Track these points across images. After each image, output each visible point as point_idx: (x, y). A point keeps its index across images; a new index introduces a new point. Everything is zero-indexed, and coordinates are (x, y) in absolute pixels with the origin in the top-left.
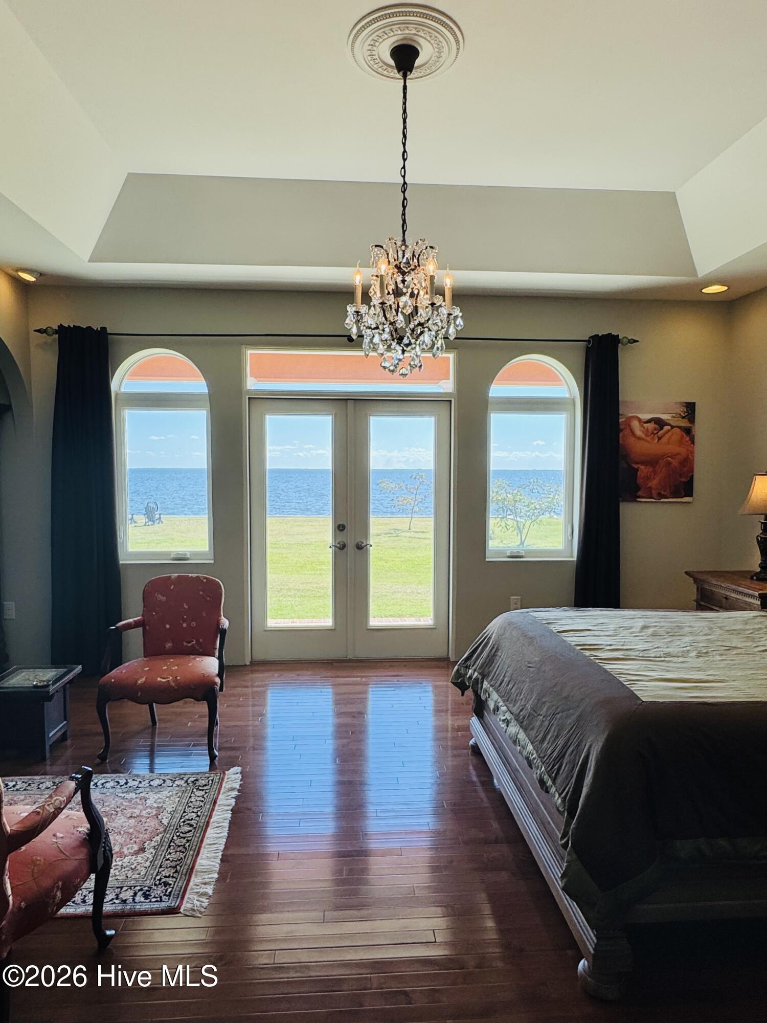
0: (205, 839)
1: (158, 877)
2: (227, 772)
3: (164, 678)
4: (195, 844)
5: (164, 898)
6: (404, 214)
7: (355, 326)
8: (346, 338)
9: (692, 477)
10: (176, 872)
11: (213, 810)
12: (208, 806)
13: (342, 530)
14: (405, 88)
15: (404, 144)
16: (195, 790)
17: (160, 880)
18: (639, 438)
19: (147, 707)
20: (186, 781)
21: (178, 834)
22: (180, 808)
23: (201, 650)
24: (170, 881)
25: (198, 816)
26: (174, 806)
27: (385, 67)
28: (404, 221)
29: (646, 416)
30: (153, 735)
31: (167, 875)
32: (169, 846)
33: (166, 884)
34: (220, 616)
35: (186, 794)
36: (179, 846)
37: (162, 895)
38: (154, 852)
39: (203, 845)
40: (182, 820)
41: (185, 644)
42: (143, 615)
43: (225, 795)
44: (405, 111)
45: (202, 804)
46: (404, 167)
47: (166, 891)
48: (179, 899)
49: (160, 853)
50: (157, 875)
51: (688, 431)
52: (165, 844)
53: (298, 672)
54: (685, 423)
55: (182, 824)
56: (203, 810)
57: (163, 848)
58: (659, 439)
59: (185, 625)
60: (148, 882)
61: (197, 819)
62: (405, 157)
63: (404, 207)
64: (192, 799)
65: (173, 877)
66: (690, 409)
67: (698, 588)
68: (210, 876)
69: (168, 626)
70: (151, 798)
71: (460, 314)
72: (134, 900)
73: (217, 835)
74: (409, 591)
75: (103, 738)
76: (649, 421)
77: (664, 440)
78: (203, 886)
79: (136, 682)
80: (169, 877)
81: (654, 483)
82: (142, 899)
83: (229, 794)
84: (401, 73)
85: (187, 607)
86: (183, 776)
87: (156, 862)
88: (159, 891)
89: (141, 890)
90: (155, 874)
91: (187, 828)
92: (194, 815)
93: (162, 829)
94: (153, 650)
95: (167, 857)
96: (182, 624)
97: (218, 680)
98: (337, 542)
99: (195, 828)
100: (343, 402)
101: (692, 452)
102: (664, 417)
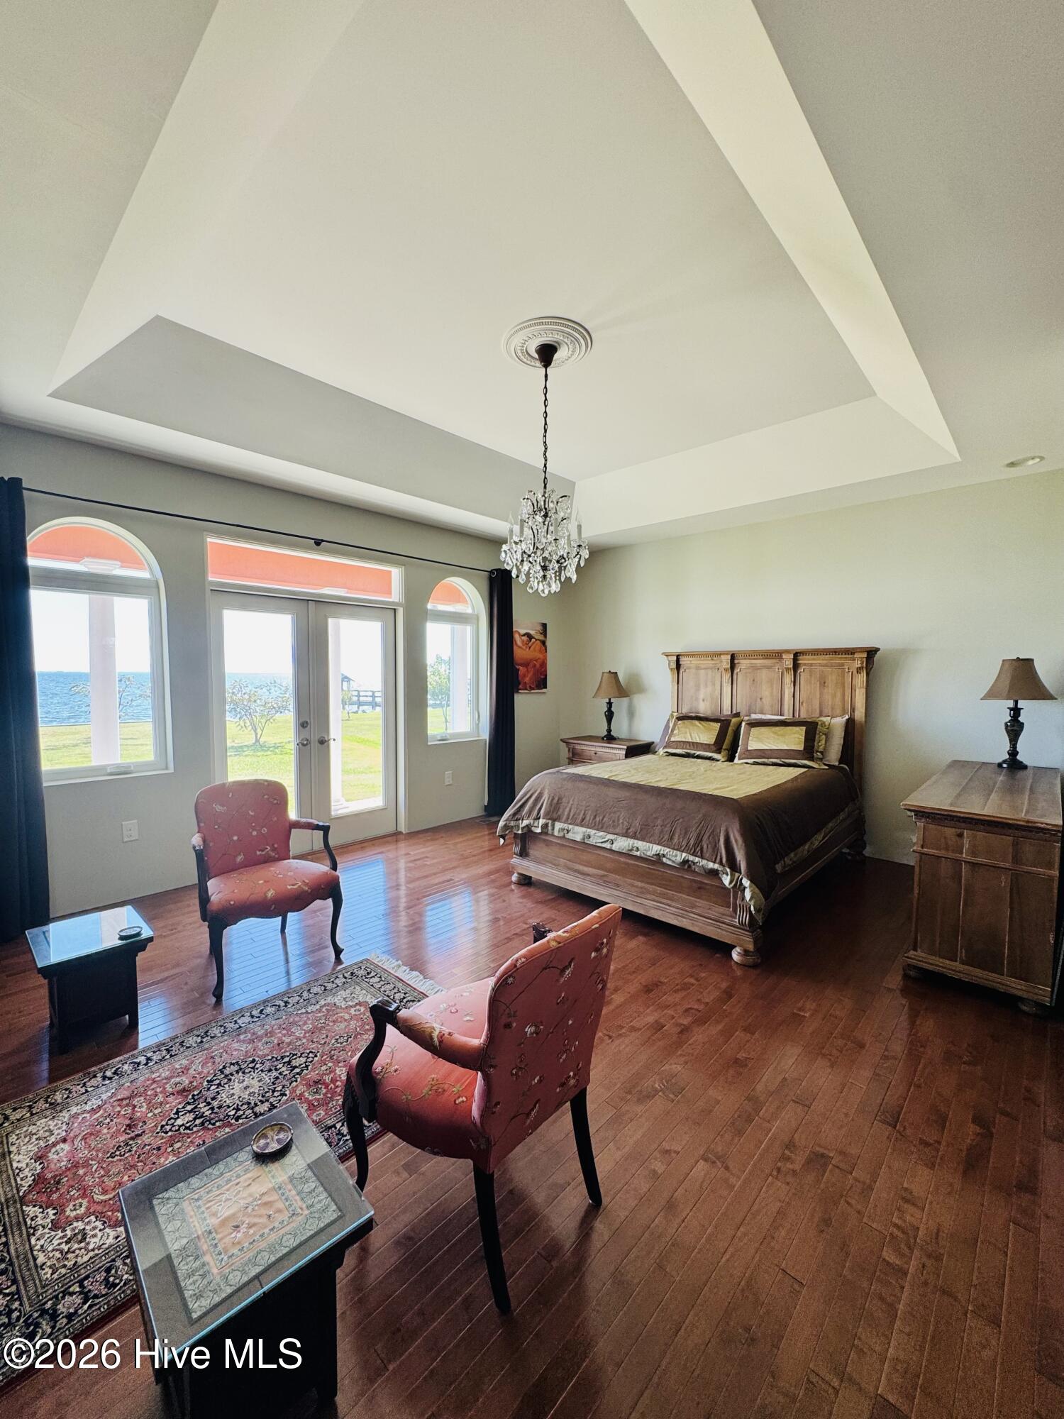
3: (293, 885)
8: (313, 541)
9: (546, 675)
13: (304, 727)
18: (519, 647)
20: (346, 978)
22: (378, 996)
27: (527, 357)
29: (523, 632)
35: (365, 985)
41: (258, 853)
51: (544, 643)
54: (541, 638)
58: (530, 648)
59: (255, 833)
64: (378, 986)
66: (544, 626)
67: (569, 750)
69: (235, 838)
70: (337, 1001)
76: (524, 635)
77: (532, 649)
79: (266, 897)
81: (527, 680)
84: (543, 365)
85: (253, 814)
94: (221, 867)
96: (252, 833)
98: (301, 739)
100: (304, 602)
101: (546, 659)
102: (532, 632)
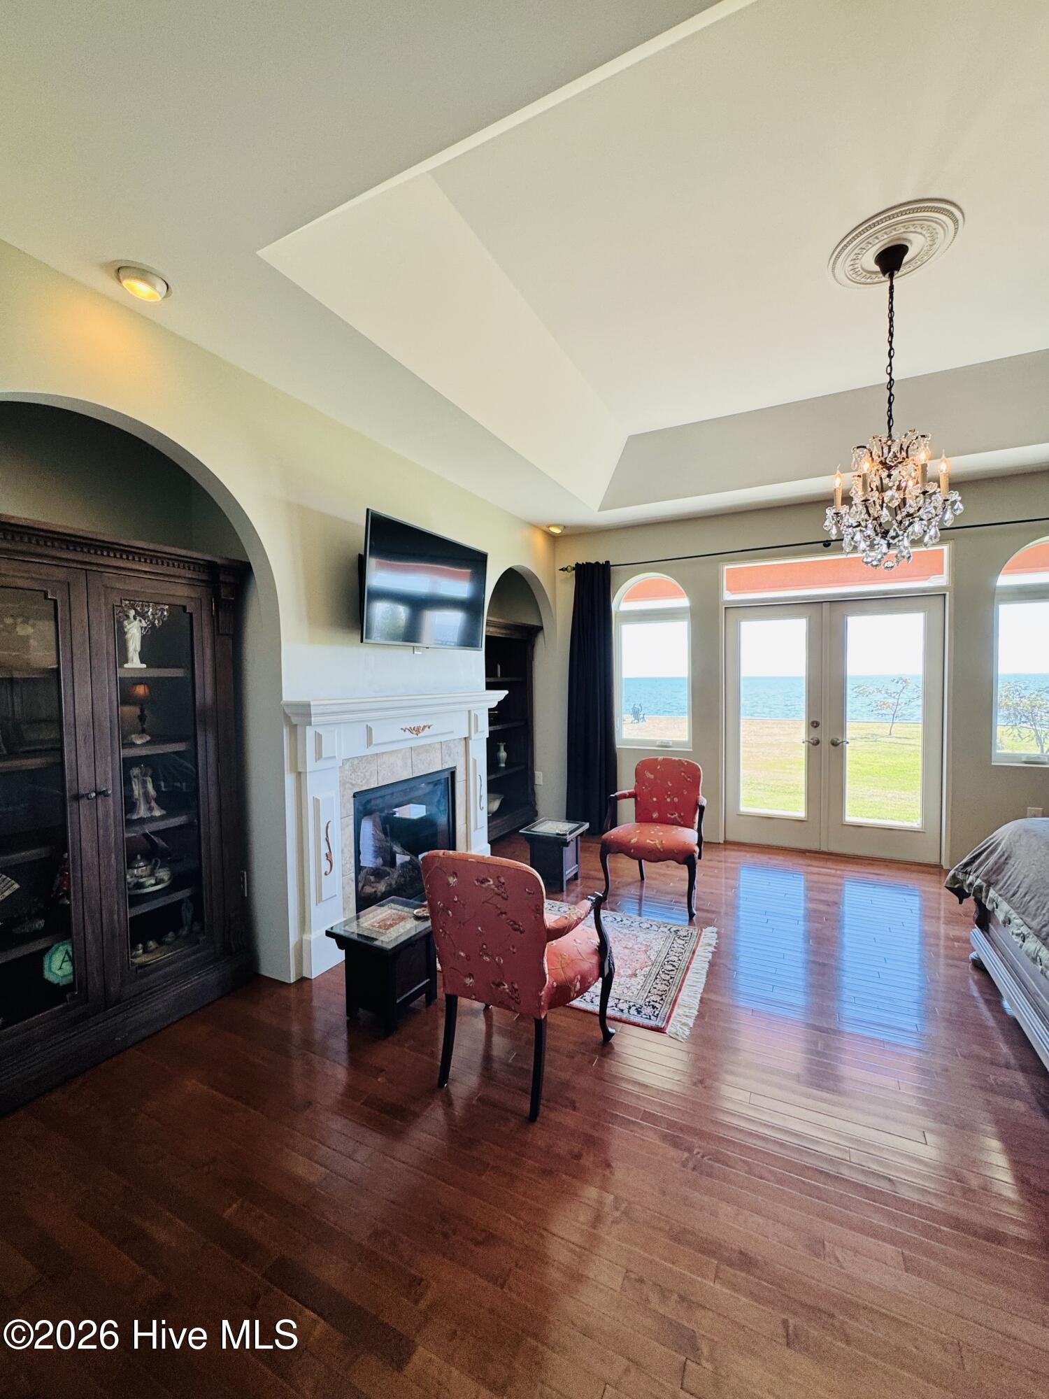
0: (686, 980)
1: (647, 1000)
2: (704, 930)
3: (652, 841)
4: (677, 981)
5: (652, 1017)
6: (890, 410)
7: (834, 527)
8: (822, 544)
10: (662, 999)
11: (692, 958)
12: (688, 954)
13: (816, 727)
14: (891, 288)
15: (890, 343)
16: (676, 938)
17: (649, 1002)
19: (637, 862)
20: (669, 930)
21: (663, 970)
22: (665, 950)
23: (682, 823)
24: (657, 1005)
25: (679, 960)
26: (660, 947)
27: (868, 275)
28: (890, 417)
30: (642, 887)
31: (655, 1000)
32: (656, 978)
33: (654, 1007)
34: (699, 795)
35: (669, 940)
36: (664, 980)
37: (651, 1014)
38: (644, 979)
39: (684, 985)
40: (666, 960)
41: (669, 816)
42: (635, 788)
43: (703, 948)
44: (891, 310)
45: (683, 951)
46: (890, 365)
47: (654, 1012)
48: (665, 1021)
49: (649, 981)
50: (646, 998)
52: (652, 975)
53: (770, 856)
55: (666, 963)
56: (684, 956)
57: (651, 978)
59: (669, 800)
60: (640, 1001)
61: (679, 962)
62: (892, 354)
63: (890, 403)
64: (675, 945)
65: (659, 1003)
68: (691, 1011)
69: (655, 799)
70: (641, 936)
71: (960, 498)
72: (629, 1012)
73: (695, 979)
74: (890, 795)
75: (604, 883)
78: (685, 1017)
79: (630, 841)
80: (656, 1002)
82: (636, 1013)
83: (707, 947)
84: (887, 275)
85: (670, 785)
86: (666, 925)
87: (646, 988)
88: (649, 1010)
89: (634, 1006)
90: (645, 997)
91: (670, 968)
92: (676, 959)
93: (650, 963)
94: (643, 817)
95: (655, 986)
96: (666, 799)
97: (697, 849)
98: (811, 737)
99: (677, 969)
100: (820, 604)
